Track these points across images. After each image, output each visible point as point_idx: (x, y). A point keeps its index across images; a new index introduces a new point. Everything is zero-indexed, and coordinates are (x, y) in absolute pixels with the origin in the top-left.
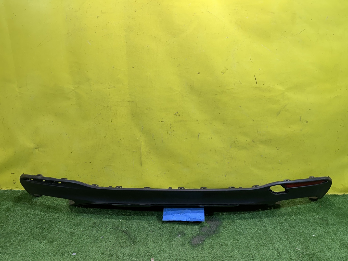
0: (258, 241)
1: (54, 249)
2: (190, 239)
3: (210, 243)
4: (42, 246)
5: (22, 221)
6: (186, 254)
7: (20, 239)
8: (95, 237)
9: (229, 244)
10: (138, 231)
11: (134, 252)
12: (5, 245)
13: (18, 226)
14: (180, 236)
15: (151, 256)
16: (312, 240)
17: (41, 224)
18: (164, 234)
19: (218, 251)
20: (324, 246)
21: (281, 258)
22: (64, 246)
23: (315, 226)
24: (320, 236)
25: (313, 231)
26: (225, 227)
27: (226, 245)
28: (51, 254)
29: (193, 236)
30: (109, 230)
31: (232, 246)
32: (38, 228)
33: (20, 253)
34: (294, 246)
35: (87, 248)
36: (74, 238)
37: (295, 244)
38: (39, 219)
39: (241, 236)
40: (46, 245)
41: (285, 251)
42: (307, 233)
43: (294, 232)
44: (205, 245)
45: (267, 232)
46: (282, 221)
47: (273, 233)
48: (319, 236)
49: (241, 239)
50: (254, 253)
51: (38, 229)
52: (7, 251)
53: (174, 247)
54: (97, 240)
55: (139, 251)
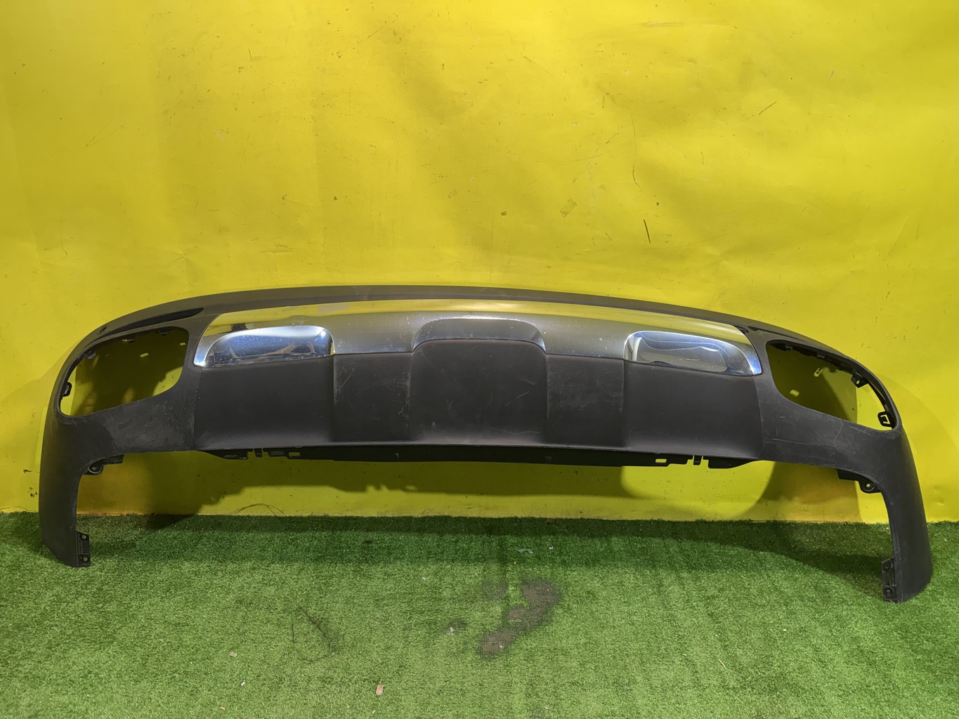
0: (647, 643)
1: (135, 665)
2: (477, 639)
3: (527, 650)
4: (105, 658)
5: (53, 595)
6: (464, 677)
7: (50, 641)
8: (239, 634)
9: (575, 652)
10: (349, 619)
11: (335, 672)
12: (10, 655)
13: (45, 608)
14: (453, 632)
15: (377, 683)
16: (781, 641)
17: (101, 603)
18: (413, 627)
19: (546, 669)
20: (810, 656)
21: (700, 686)
22: (160, 658)
23: (797, 605)
24: (802, 630)
25: (788, 618)
26: (569, 609)
27: (566, 653)
28: (127, 678)
29: (485, 630)
30: (274, 617)
31: (581, 656)
32: (95, 613)
33: (49, 676)
34: (736, 655)
35: (217, 661)
36: (187, 638)
37: (739, 652)
38: (97, 589)
39: (605, 631)
40: (114, 656)
41: (712, 668)
42: (772, 622)
43: (740, 622)
44: (514, 655)
45: (672, 619)
46: (712, 592)
47: (688, 623)
48: (800, 631)
49: (607, 638)
50: (633, 675)
51: (95, 615)
52: (17, 670)
53: (438, 658)
54: (244, 643)
55: (347, 669)
